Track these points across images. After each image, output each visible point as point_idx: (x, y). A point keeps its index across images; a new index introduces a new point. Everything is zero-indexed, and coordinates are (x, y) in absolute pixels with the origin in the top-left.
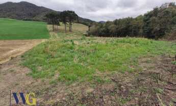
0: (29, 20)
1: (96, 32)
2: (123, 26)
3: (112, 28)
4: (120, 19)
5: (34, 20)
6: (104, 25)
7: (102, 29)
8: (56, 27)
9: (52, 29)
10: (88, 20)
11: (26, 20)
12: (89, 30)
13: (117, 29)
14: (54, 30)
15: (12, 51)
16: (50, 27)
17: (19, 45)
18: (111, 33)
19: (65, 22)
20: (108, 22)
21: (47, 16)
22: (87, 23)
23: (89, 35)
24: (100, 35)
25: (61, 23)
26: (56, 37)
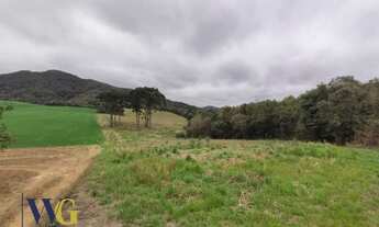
0: (63, 105)
1: (204, 129)
2: (261, 117)
3: (239, 121)
5: (69, 105)
6: (221, 115)
7: (216, 123)
8: (117, 118)
9: (106, 123)
10: (182, 105)
11: (53, 104)
12: (189, 125)
13: (248, 122)
14: (113, 125)
16: (103, 119)
18: (237, 131)
20: (227, 109)
22: (180, 110)
25: (127, 111)
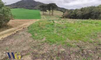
0: (32, 9)
1: (68, 16)
3: (79, 13)
4: (85, 8)
5: (34, 9)
6: (74, 11)
7: (72, 14)
8: (45, 12)
9: (42, 14)
10: (63, 9)
11: (30, 9)
13: (82, 14)
14: (44, 14)
15: (23, 25)
16: (41, 13)
17: (26, 22)
18: (78, 17)
19: (49, 10)
20: (76, 10)
21: (40, 7)
22: (62, 10)
23: (63, 18)
24: (70, 18)
25: (47, 11)
26: (44, 18)
